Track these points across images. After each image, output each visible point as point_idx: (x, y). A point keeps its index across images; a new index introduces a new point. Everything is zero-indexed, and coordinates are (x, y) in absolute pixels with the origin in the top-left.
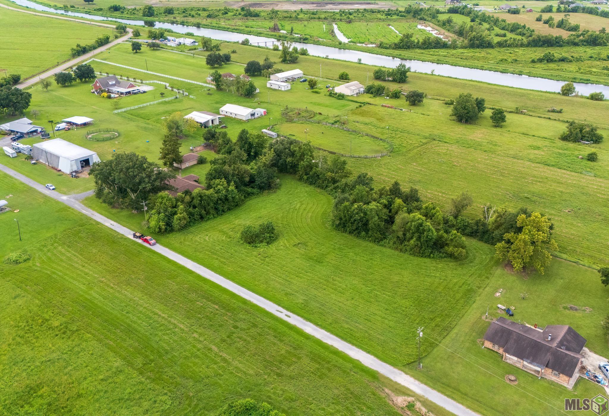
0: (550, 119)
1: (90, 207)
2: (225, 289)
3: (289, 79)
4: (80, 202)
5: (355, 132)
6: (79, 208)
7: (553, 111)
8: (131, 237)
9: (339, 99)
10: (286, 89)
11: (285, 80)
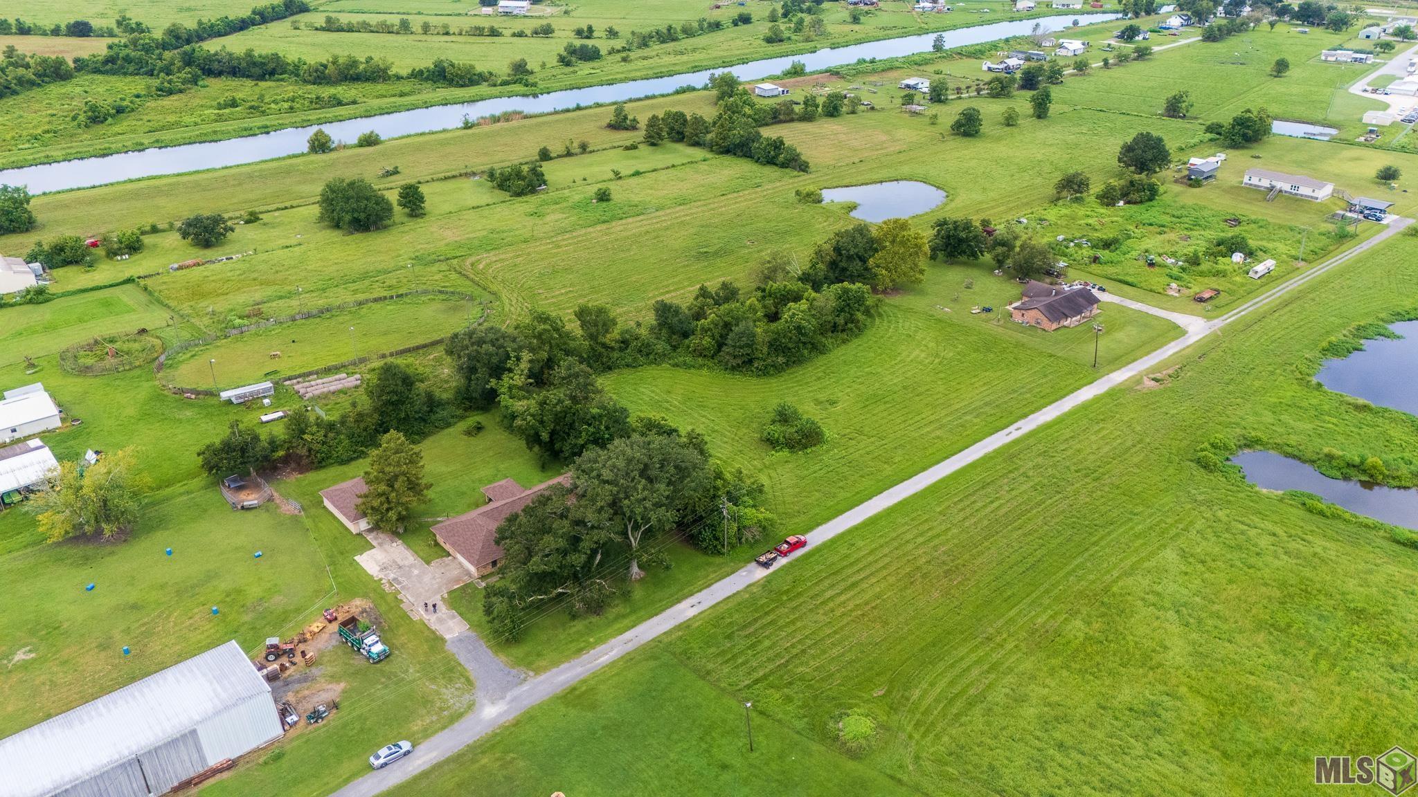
4: (537, 674)
8: (763, 572)
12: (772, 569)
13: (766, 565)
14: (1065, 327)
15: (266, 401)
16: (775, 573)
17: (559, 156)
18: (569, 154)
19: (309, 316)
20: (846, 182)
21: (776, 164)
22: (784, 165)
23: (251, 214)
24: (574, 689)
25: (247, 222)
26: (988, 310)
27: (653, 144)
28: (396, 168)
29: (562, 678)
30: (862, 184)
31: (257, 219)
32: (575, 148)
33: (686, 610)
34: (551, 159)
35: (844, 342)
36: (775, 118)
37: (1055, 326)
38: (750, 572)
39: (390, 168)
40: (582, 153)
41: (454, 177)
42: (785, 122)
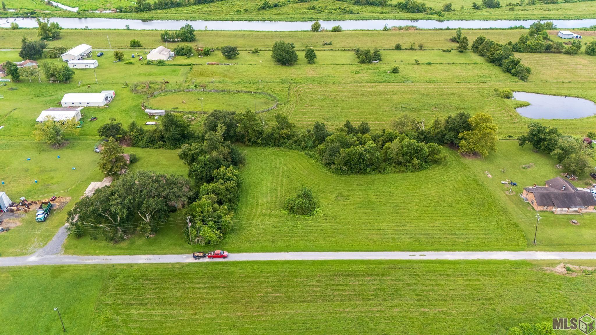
0: (332, 50)
1: (87, 254)
2: (349, 260)
3: (83, 56)
4: (64, 254)
5: (225, 91)
6: (76, 260)
7: (326, 44)
8: (191, 260)
9: (161, 66)
10: (96, 66)
11: (80, 57)
12: (197, 261)
13: (196, 257)
14: (552, 212)
15: (157, 117)
16: (197, 263)
17: (406, 49)
18: (411, 49)
19: (217, 91)
20: (540, 91)
21: (511, 73)
22: (515, 75)
23: (256, 50)
24: (63, 267)
25: (253, 53)
26: (514, 185)
27: (460, 52)
28: (331, 42)
29: (67, 260)
30: (551, 95)
31: (257, 52)
32: (416, 46)
33: (141, 259)
34: (401, 50)
35: (400, 171)
36: (547, 49)
37: (541, 208)
38: (188, 257)
39: (328, 42)
40: (419, 50)
41: (349, 50)
42: (554, 53)
